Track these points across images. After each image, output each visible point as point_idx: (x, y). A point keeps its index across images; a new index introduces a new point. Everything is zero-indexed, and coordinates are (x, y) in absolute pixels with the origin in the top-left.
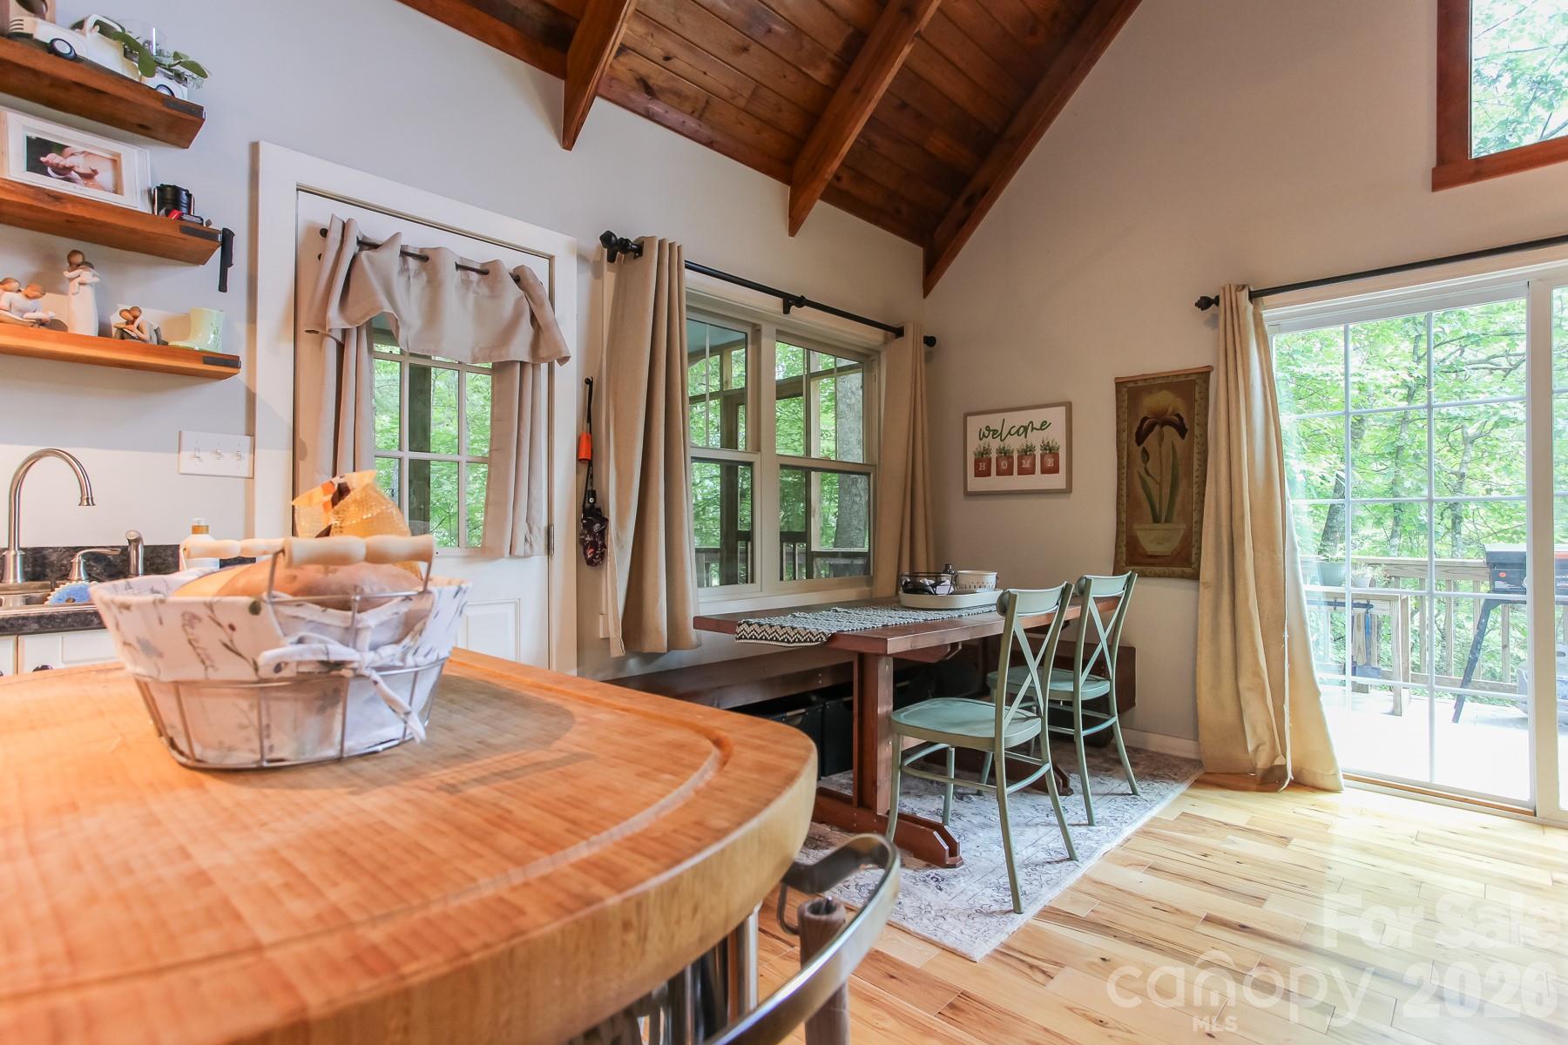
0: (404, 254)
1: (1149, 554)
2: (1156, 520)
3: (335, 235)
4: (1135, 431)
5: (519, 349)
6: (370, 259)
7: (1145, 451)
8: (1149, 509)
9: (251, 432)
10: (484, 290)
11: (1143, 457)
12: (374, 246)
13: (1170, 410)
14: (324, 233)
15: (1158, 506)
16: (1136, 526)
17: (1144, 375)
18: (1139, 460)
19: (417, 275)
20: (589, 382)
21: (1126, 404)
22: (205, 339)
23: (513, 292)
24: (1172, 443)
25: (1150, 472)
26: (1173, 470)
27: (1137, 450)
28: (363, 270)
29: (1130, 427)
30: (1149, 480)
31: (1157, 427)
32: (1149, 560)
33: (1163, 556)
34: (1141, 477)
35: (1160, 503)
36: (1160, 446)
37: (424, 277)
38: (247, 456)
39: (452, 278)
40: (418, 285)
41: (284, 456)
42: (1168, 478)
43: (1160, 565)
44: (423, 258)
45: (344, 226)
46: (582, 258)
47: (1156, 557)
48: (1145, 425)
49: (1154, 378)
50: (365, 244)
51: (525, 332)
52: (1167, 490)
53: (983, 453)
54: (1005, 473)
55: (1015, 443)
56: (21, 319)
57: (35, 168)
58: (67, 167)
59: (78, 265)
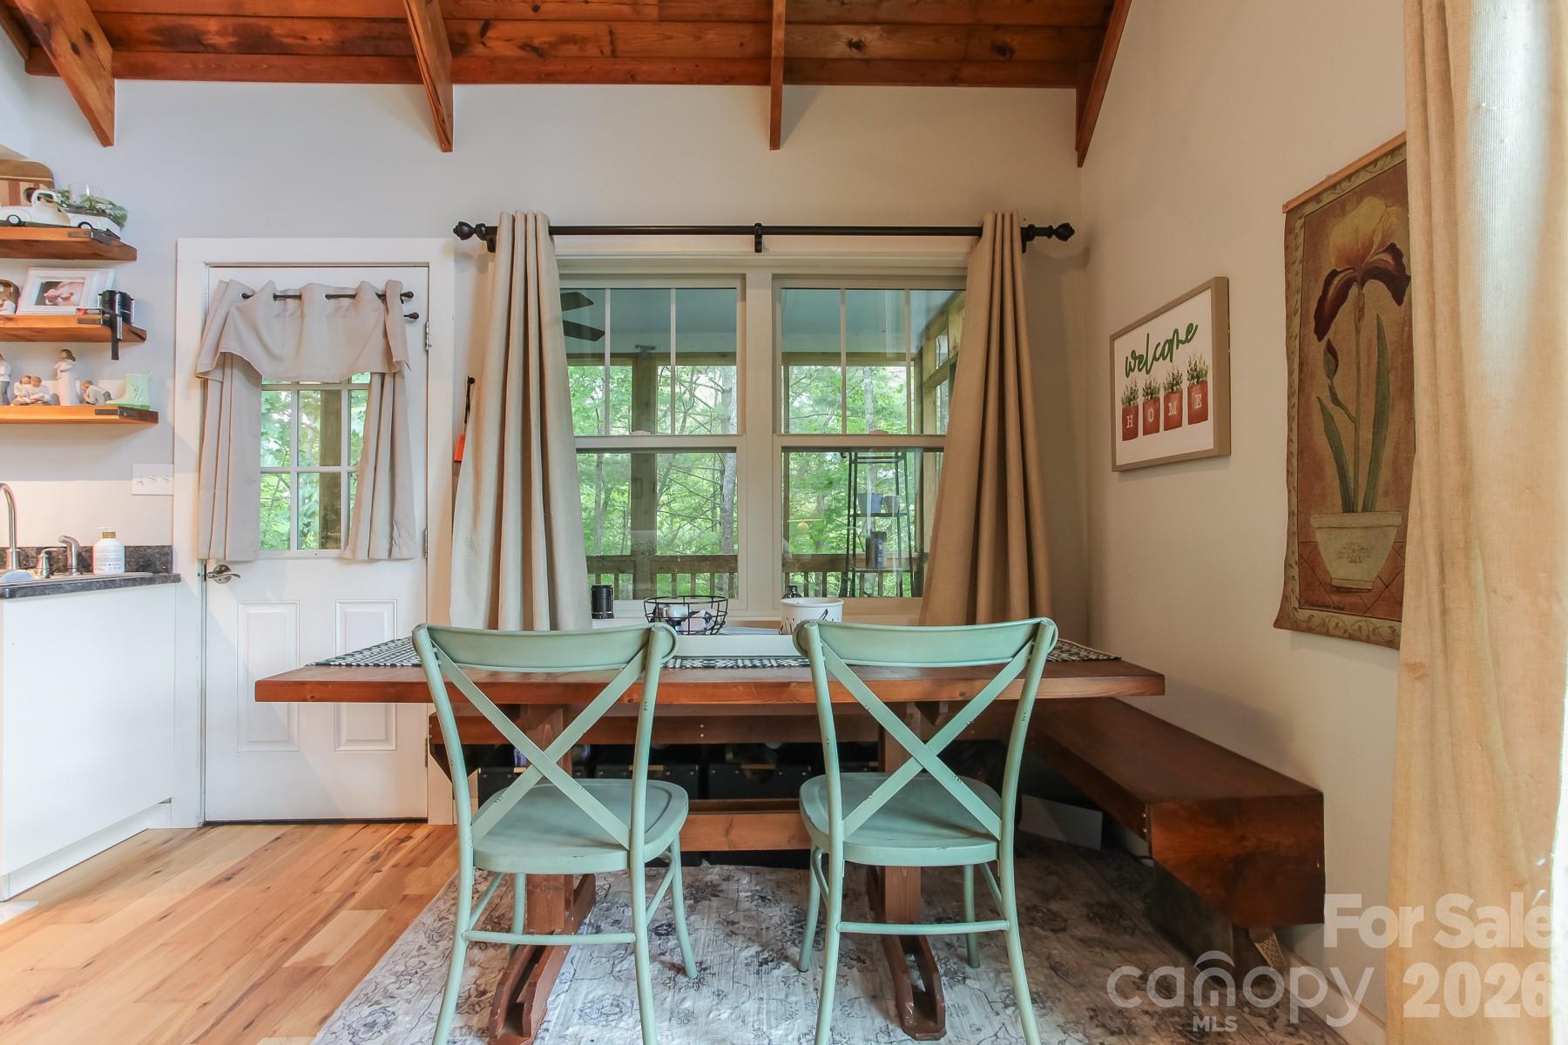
0: (278, 296)
1: (1335, 583)
2: (1349, 507)
4: (1313, 306)
7: (1331, 350)
8: (1337, 482)
11: (1327, 362)
12: (250, 296)
13: (1377, 240)
15: (1351, 474)
16: (1315, 521)
17: (1329, 177)
18: (1321, 373)
20: (468, 380)
21: (1299, 254)
24: (1378, 317)
25: (1340, 397)
26: (1378, 383)
27: (1317, 349)
29: (1305, 300)
30: (1338, 414)
31: (1354, 290)
32: (1336, 598)
33: (1359, 590)
34: (1323, 408)
35: (1356, 464)
36: (1358, 332)
37: (299, 312)
38: (171, 479)
39: (318, 310)
40: (294, 324)
42: (1369, 406)
43: (1354, 610)
47: (1349, 591)
48: (1331, 291)
49: (1349, 177)
52: (1366, 434)
53: (1130, 399)
54: (1151, 429)
55: (1161, 373)
56: (28, 400)
57: (41, 301)
58: (56, 297)
59: (63, 359)
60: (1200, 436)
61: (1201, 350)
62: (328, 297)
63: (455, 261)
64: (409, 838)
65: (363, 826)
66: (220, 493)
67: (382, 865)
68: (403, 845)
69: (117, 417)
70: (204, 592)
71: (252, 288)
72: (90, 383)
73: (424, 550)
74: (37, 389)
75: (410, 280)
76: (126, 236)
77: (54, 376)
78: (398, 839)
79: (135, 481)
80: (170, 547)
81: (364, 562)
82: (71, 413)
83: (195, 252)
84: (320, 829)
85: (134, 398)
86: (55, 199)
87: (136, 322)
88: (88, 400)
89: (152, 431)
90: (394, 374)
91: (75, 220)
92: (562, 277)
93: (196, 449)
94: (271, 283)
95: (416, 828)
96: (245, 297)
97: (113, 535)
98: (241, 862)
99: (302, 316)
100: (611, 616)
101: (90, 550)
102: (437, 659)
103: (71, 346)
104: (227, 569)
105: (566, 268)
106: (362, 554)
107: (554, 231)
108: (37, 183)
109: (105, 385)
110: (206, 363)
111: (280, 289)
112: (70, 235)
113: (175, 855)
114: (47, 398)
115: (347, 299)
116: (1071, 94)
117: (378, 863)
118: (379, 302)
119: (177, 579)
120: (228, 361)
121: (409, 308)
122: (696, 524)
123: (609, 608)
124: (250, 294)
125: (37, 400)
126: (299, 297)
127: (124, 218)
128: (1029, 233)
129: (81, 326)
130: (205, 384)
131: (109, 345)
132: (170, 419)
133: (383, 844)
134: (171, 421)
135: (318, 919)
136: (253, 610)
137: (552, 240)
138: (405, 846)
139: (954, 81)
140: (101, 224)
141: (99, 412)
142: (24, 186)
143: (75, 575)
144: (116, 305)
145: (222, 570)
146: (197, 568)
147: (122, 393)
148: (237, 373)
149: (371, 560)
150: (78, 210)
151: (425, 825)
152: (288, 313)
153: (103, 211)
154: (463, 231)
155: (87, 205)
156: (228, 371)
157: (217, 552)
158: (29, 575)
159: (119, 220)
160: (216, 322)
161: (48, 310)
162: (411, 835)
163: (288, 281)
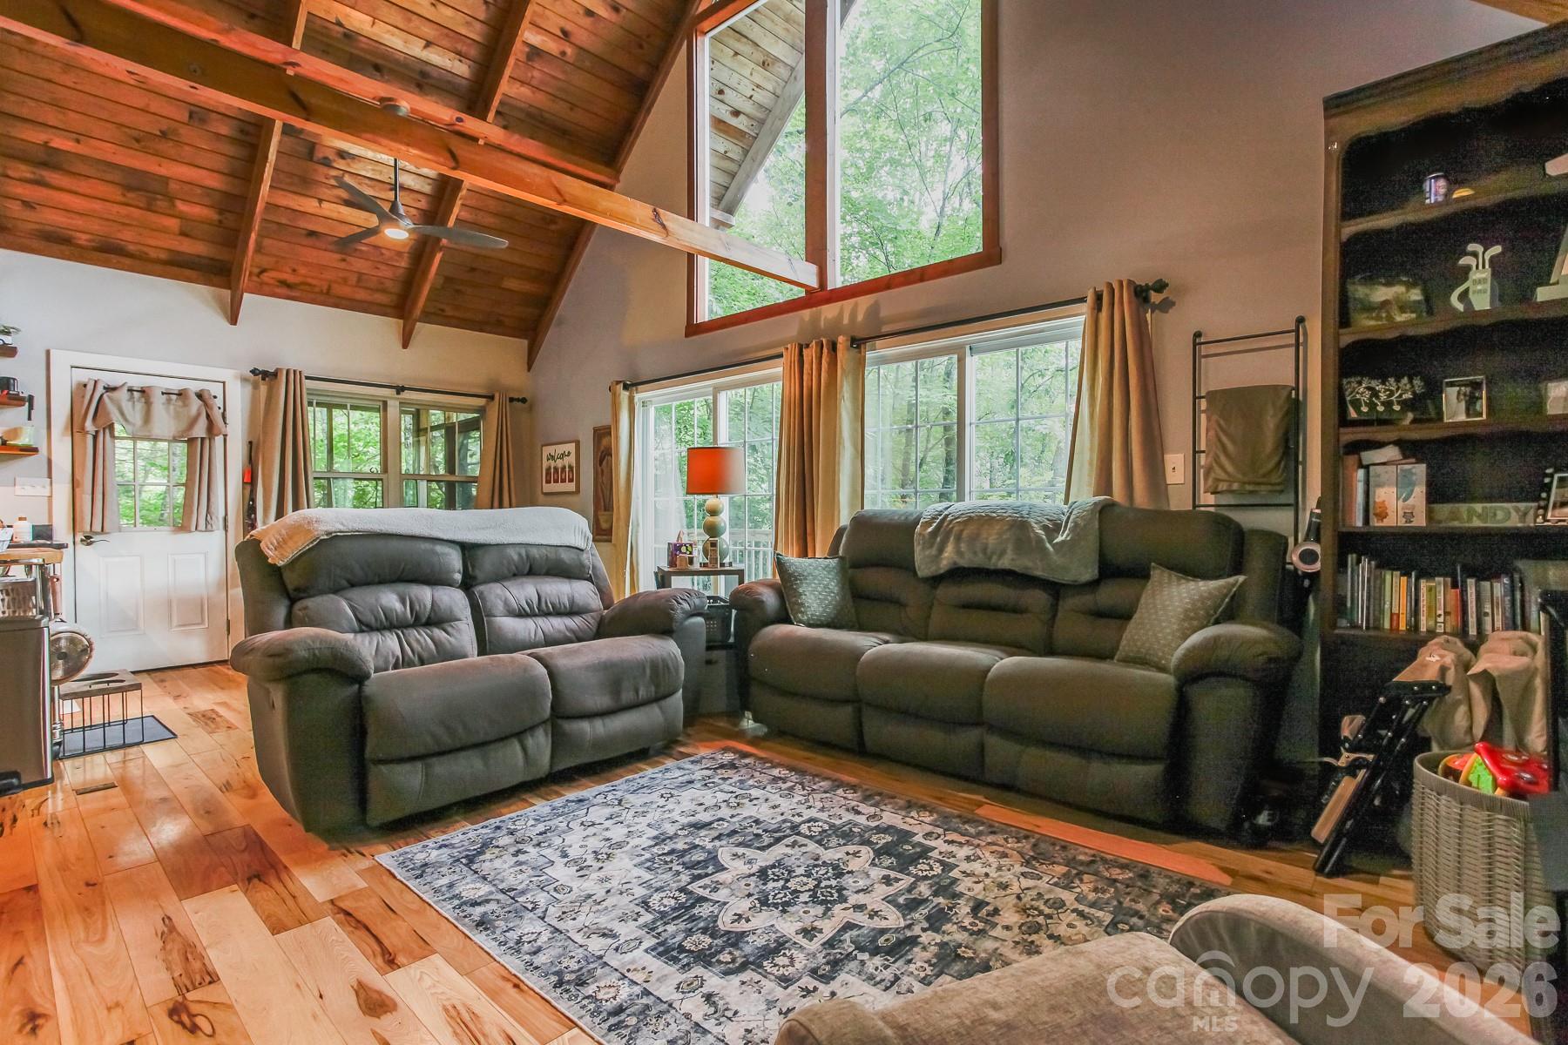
0: (131, 390)
3: (90, 387)
5: (200, 430)
6: (109, 397)
9: (50, 476)
10: (180, 403)
12: (114, 389)
14: (85, 386)
19: (138, 401)
20: (250, 443)
22: (23, 441)
23: (196, 404)
28: (104, 403)
37: (143, 400)
38: (48, 487)
39: (158, 401)
40: (139, 406)
41: (67, 488)
44: (143, 391)
45: (96, 382)
46: (244, 380)
49: (600, 429)
50: (109, 389)
51: (203, 422)
53: (548, 470)
54: (556, 481)
55: (559, 463)
60: (571, 487)
61: (572, 460)
62: (163, 393)
63: (242, 383)
66: (98, 496)
70: (75, 550)
71: (115, 384)
75: (213, 388)
79: (18, 488)
80: (51, 526)
81: (187, 532)
83: (63, 358)
89: (35, 458)
93: (70, 472)
94: (127, 382)
96: (106, 388)
97: (25, 519)
99: (148, 402)
104: (91, 538)
106: (193, 528)
110: (91, 426)
111: (131, 386)
115: (177, 396)
116: (526, 342)
118: (199, 400)
124: (110, 387)
126: (145, 391)
128: (512, 400)
134: (48, 453)
136: (110, 560)
139: (481, 330)
145: (87, 538)
146: (71, 538)
152: (135, 399)
154: (255, 372)
157: (96, 529)
160: (93, 402)
163: (136, 382)
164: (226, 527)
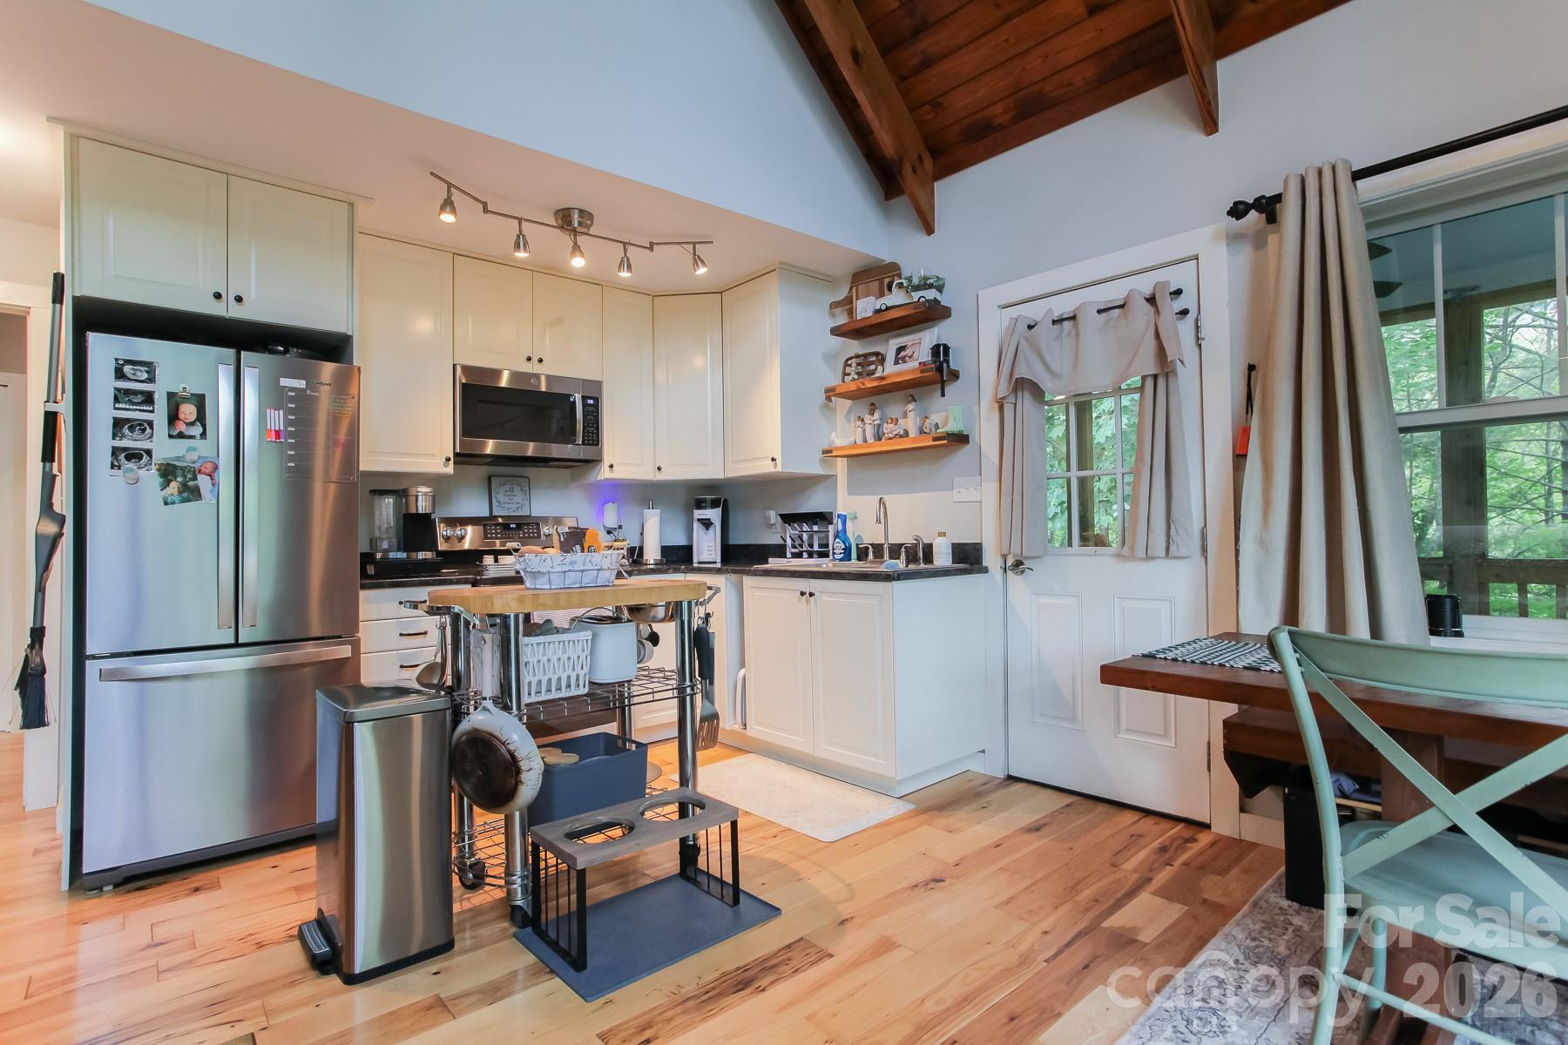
0: (1057, 321)
10: (1122, 321)
20: (1253, 368)
37: (1074, 331)
38: (979, 488)
39: (1090, 326)
40: (1069, 343)
41: (995, 486)
51: (1147, 346)
56: (891, 436)
57: (896, 362)
58: (905, 357)
59: (909, 402)
62: (1099, 312)
63: (1227, 245)
64: (1193, 840)
65: (1144, 815)
66: (1017, 499)
67: (1174, 858)
68: (1188, 845)
69: (946, 442)
70: (1005, 581)
71: (1035, 318)
72: (927, 417)
73: (1203, 548)
74: (896, 427)
75: (1180, 277)
76: (945, 300)
77: (905, 416)
78: (1183, 838)
79: (955, 491)
80: (980, 544)
81: (1141, 559)
82: (917, 442)
83: (991, 298)
84: (1102, 808)
85: (953, 427)
86: (905, 285)
87: (952, 366)
88: (926, 431)
89: (965, 452)
90: (1167, 373)
91: (916, 296)
92: (1369, 226)
93: (997, 463)
94: (1050, 310)
95: (1201, 832)
96: (1030, 327)
97: (944, 534)
98: (1042, 818)
99: (1077, 334)
100: (1460, 634)
101: (930, 546)
102: (1300, 665)
103: (912, 391)
104: (1022, 563)
105: (1374, 215)
106: (1141, 552)
107: (1358, 175)
108: (893, 277)
109: (935, 418)
110: (1004, 390)
111: (1056, 315)
112: (915, 309)
113: (992, 797)
114: (902, 432)
115: (1117, 310)
117: (1167, 856)
118: (1148, 307)
119: (986, 570)
120: (1019, 386)
121: (1179, 305)
122: (1513, 517)
123: (1457, 622)
124: (1033, 324)
125: (896, 435)
126: (1073, 318)
127: (943, 286)
129: (924, 375)
130: (1001, 408)
131: (940, 385)
132: (977, 439)
133: (1169, 837)
134: (978, 441)
135: (1123, 892)
136: (1044, 600)
137: (1355, 186)
138: (1192, 848)
140: (931, 294)
141: (935, 439)
142: (886, 281)
143: (922, 566)
144: (940, 352)
145: (1018, 564)
146: (1000, 562)
147: (946, 424)
148: (1027, 395)
149: (1149, 557)
150: (917, 288)
151: (1206, 831)
152: (1065, 334)
153: (932, 284)
154: (1238, 211)
155: (922, 283)
156: (1020, 394)
157: (1016, 549)
158: (897, 564)
159: (940, 289)
160: (1009, 356)
161: (901, 367)
162: (1195, 837)
163: (1062, 306)
164: (1204, 550)
